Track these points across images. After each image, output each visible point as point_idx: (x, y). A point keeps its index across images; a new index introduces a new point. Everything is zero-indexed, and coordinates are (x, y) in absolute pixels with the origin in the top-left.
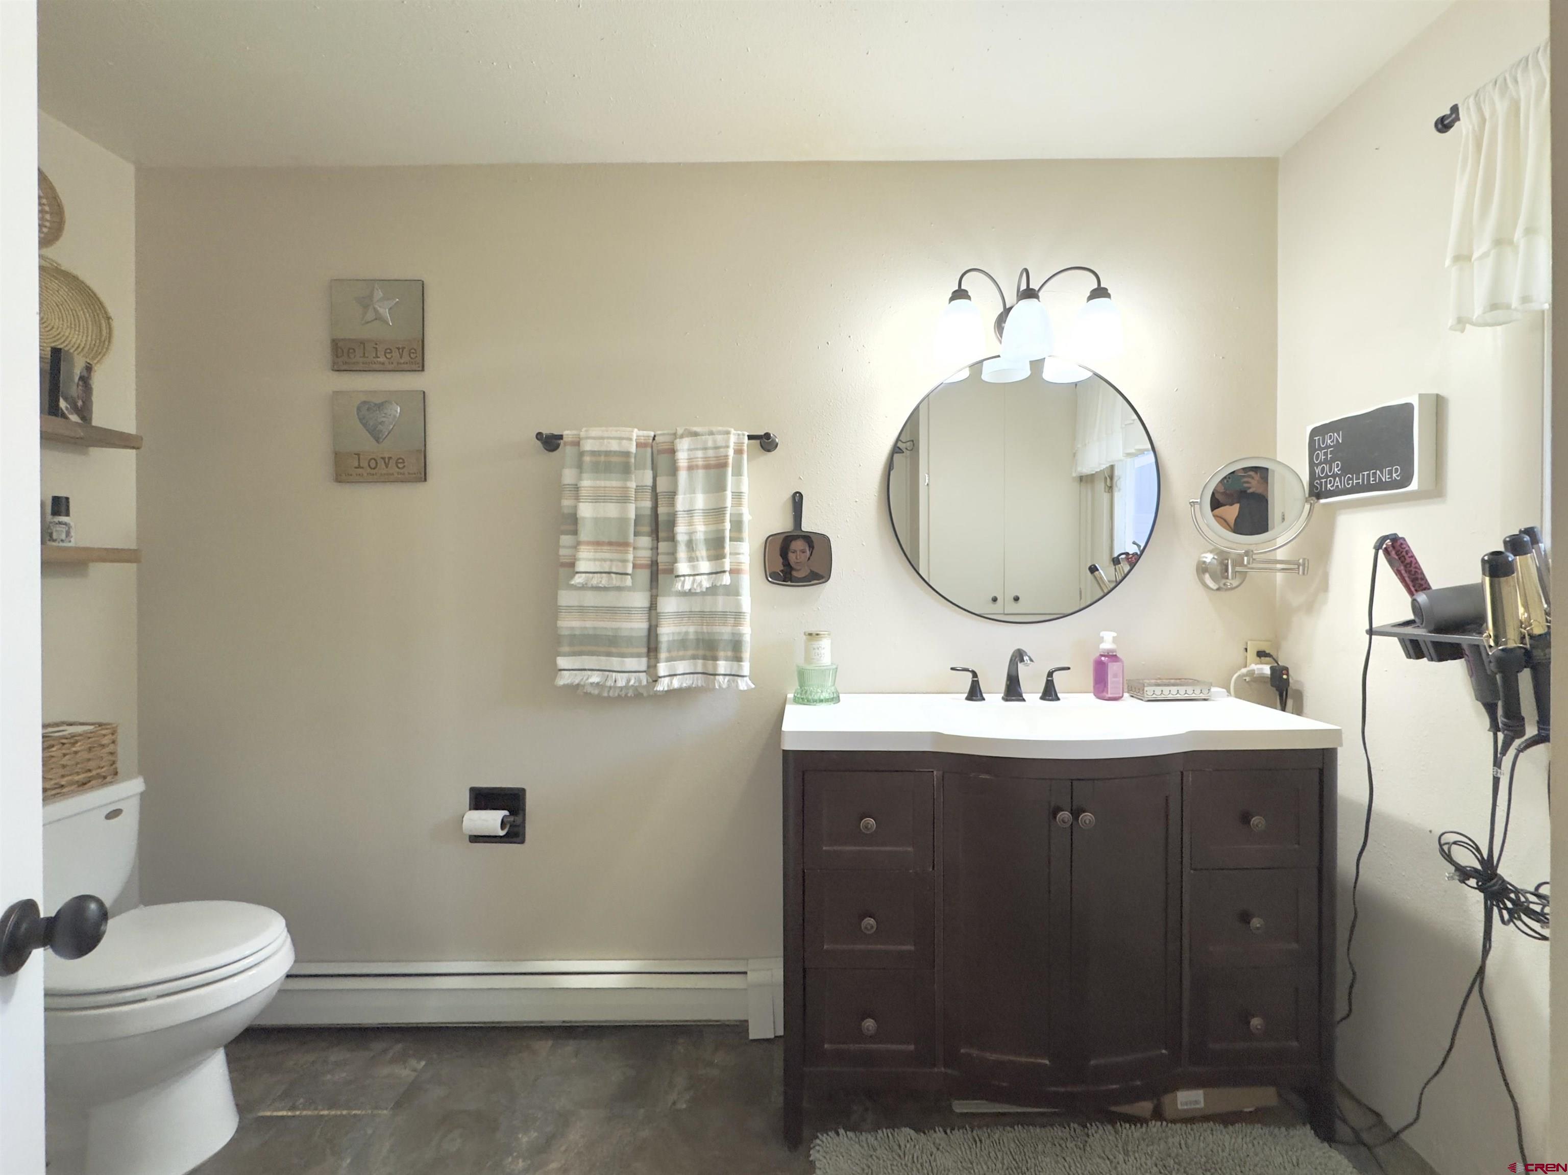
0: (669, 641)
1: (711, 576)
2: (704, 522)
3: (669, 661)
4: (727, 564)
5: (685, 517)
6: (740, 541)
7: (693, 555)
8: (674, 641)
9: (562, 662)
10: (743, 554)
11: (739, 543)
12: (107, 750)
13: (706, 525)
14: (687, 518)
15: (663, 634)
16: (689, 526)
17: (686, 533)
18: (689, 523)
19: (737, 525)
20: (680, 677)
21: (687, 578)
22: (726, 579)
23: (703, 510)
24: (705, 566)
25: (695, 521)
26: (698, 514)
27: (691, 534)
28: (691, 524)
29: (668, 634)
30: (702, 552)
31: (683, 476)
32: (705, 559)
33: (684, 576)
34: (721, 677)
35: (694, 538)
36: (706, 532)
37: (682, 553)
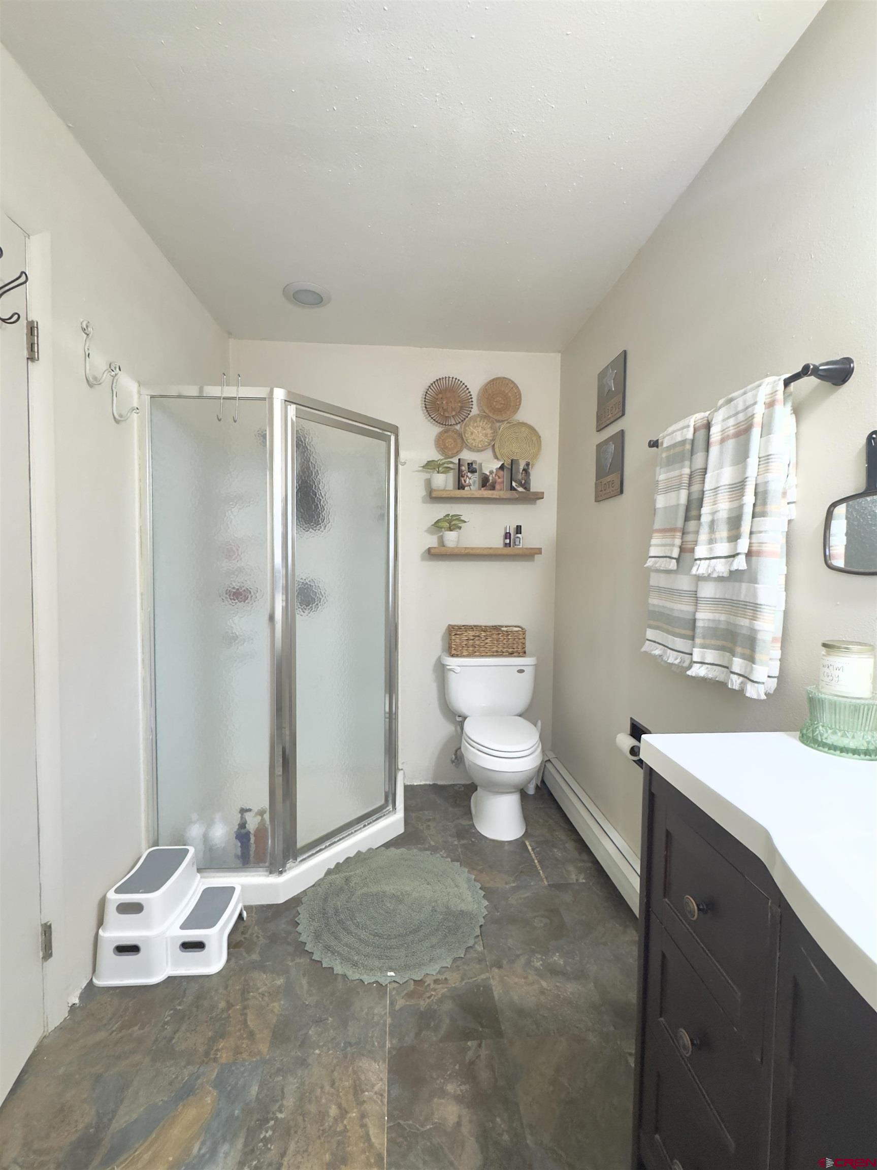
0: (703, 627)
1: (729, 559)
2: (729, 498)
3: (703, 648)
4: (743, 545)
5: (710, 496)
6: (764, 516)
7: (713, 536)
8: (709, 628)
9: (650, 634)
10: (765, 531)
11: (762, 518)
12: (521, 641)
13: (730, 501)
14: (712, 497)
15: (699, 619)
16: (713, 505)
17: (709, 513)
18: (714, 502)
19: (761, 496)
20: (709, 666)
21: (703, 561)
22: (740, 563)
23: (729, 485)
24: (723, 548)
25: (719, 498)
26: (723, 491)
27: (714, 513)
28: (715, 503)
29: (703, 620)
30: (723, 532)
31: (714, 450)
32: (725, 540)
33: (700, 559)
34: (736, 676)
35: (716, 518)
36: (730, 510)
37: (703, 536)
